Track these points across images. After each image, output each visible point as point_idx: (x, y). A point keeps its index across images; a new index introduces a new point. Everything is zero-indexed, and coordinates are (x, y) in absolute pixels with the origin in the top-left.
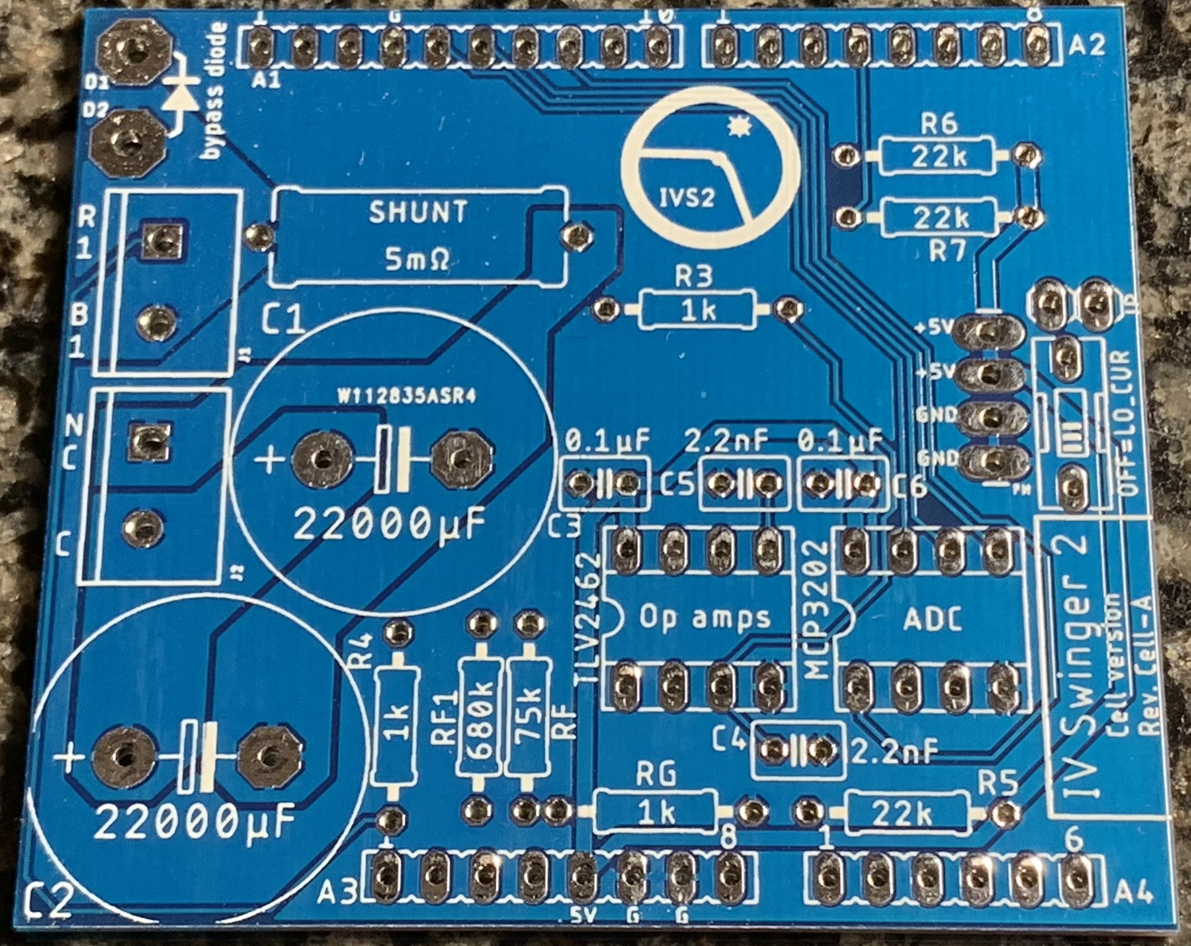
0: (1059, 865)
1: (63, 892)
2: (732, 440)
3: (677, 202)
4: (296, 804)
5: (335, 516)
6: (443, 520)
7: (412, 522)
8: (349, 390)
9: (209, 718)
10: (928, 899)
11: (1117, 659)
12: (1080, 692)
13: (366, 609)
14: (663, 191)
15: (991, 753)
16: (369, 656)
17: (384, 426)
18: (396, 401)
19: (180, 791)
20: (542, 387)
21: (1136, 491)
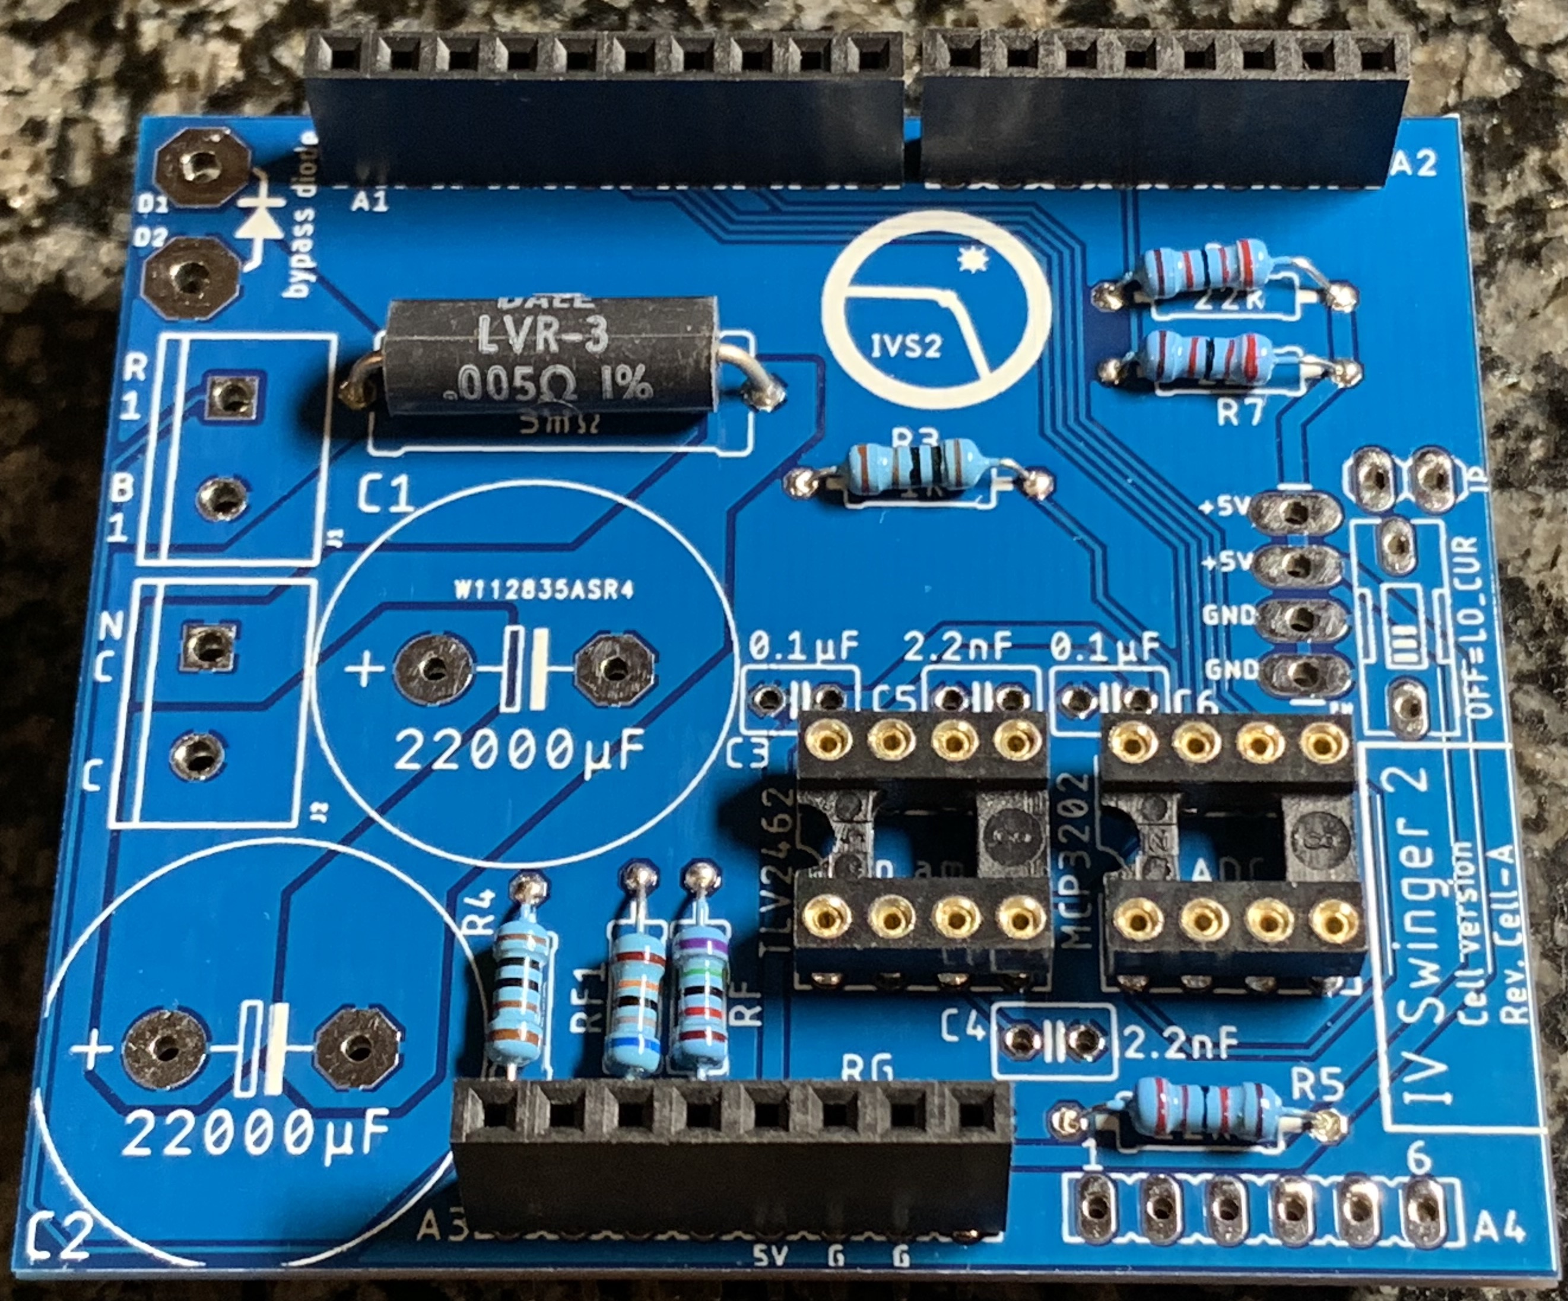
0: (1400, 1192)
1: (78, 1225)
2: (965, 646)
3: (893, 351)
4: (391, 1110)
5: (448, 740)
6: (589, 746)
7: (549, 748)
8: (470, 582)
9: (277, 998)
10: (1228, 1236)
11: (1469, 925)
12: (1423, 968)
13: (488, 859)
14: (876, 338)
15: (1307, 1046)
16: (490, 918)
17: (515, 628)
18: (531, 596)
19: (238, 1093)
20: (719, 579)
21: (1489, 712)
